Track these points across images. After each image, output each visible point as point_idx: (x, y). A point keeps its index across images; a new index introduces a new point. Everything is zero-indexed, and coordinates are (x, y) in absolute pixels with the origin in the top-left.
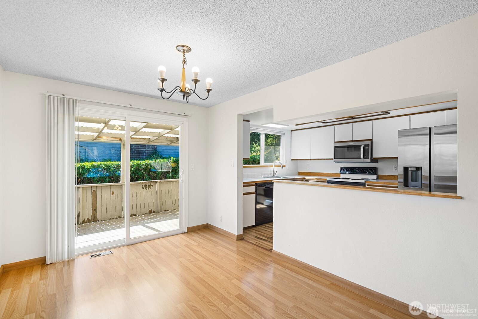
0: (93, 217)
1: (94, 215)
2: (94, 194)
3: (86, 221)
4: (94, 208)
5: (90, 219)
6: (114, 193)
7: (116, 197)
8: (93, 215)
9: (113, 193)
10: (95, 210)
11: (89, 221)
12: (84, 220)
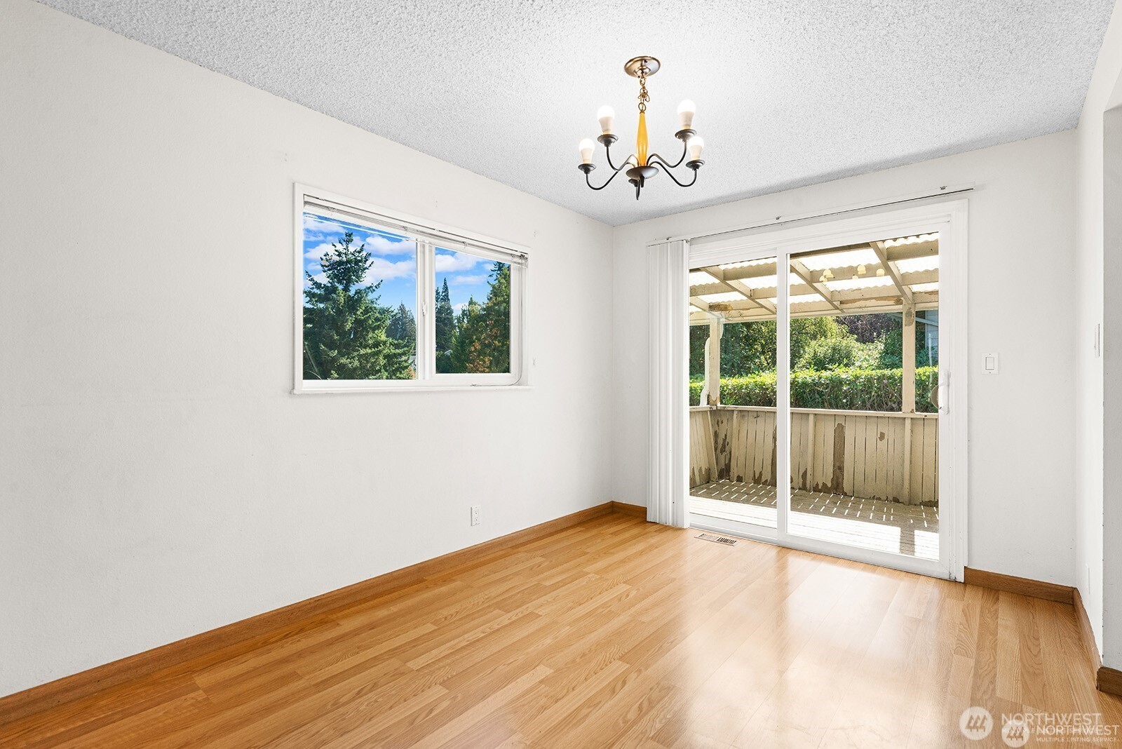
0: (834, 483)
1: (838, 478)
2: (840, 432)
3: (820, 488)
4: (837, 464)
5: (829, 485)
6: (886, 437)
7: (891, 448)
8: (835, 478)
9: (882, 437)
10: (839, 468)
11: (826, 489)
12: (817, 485)
